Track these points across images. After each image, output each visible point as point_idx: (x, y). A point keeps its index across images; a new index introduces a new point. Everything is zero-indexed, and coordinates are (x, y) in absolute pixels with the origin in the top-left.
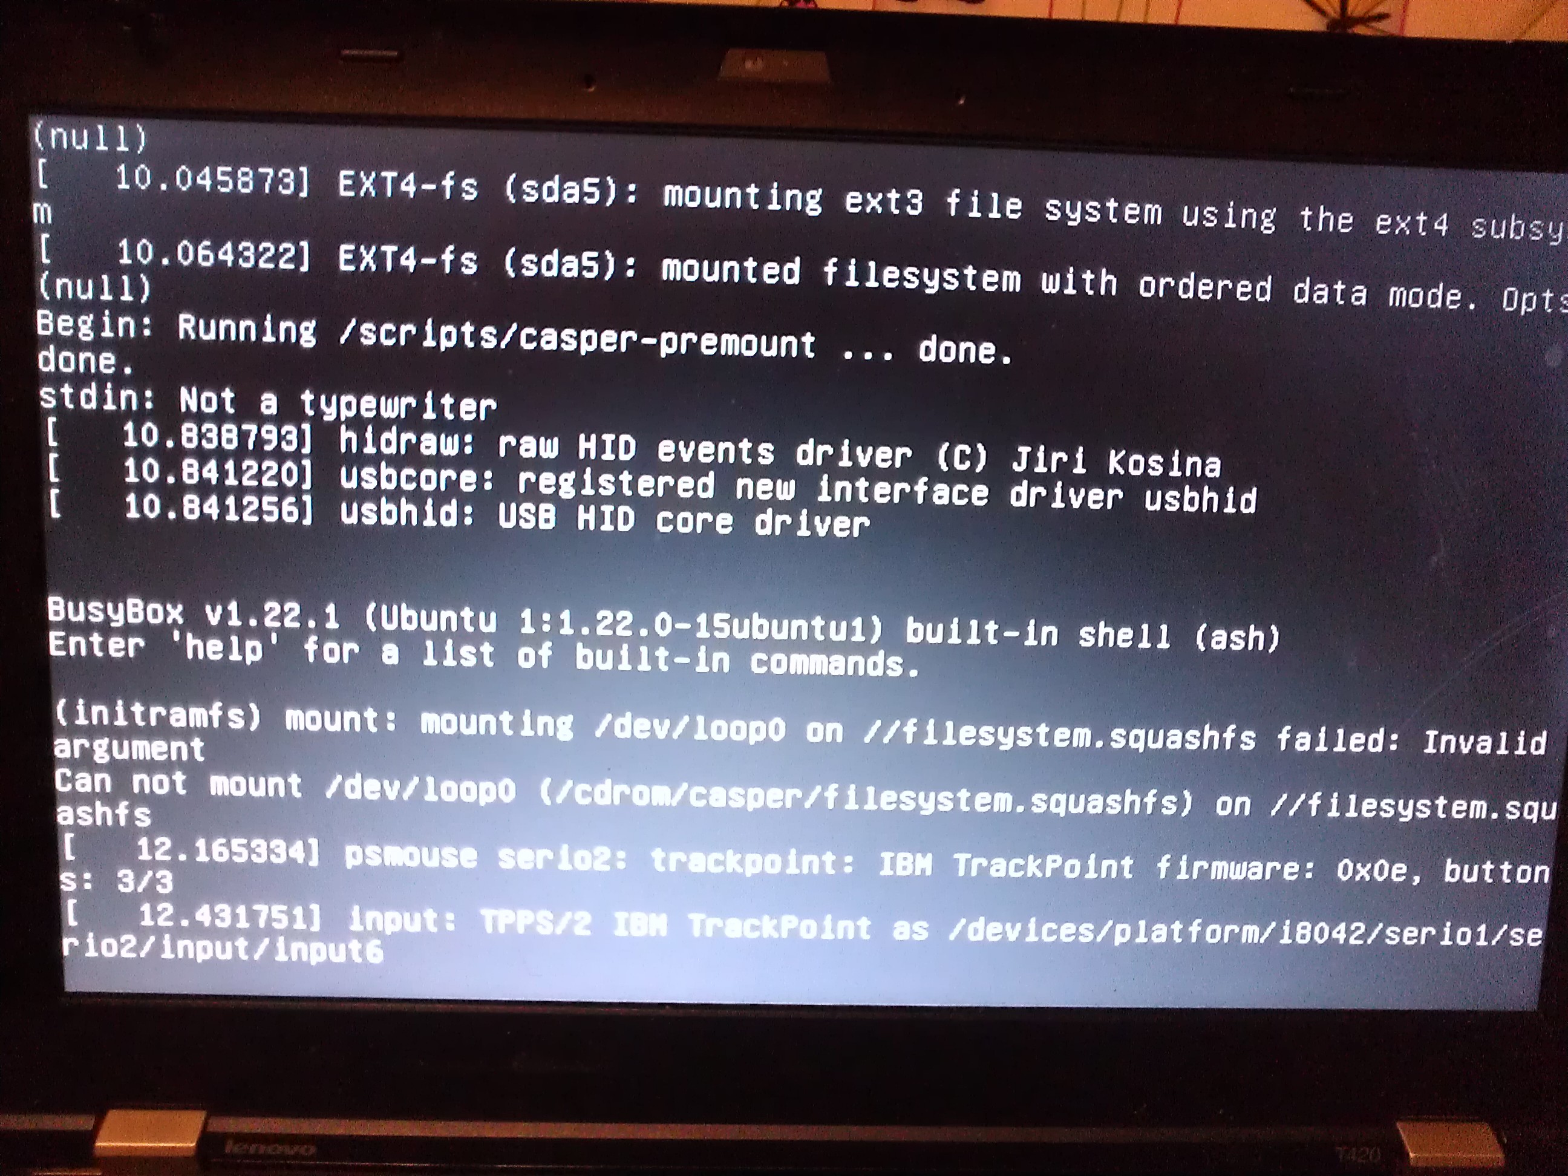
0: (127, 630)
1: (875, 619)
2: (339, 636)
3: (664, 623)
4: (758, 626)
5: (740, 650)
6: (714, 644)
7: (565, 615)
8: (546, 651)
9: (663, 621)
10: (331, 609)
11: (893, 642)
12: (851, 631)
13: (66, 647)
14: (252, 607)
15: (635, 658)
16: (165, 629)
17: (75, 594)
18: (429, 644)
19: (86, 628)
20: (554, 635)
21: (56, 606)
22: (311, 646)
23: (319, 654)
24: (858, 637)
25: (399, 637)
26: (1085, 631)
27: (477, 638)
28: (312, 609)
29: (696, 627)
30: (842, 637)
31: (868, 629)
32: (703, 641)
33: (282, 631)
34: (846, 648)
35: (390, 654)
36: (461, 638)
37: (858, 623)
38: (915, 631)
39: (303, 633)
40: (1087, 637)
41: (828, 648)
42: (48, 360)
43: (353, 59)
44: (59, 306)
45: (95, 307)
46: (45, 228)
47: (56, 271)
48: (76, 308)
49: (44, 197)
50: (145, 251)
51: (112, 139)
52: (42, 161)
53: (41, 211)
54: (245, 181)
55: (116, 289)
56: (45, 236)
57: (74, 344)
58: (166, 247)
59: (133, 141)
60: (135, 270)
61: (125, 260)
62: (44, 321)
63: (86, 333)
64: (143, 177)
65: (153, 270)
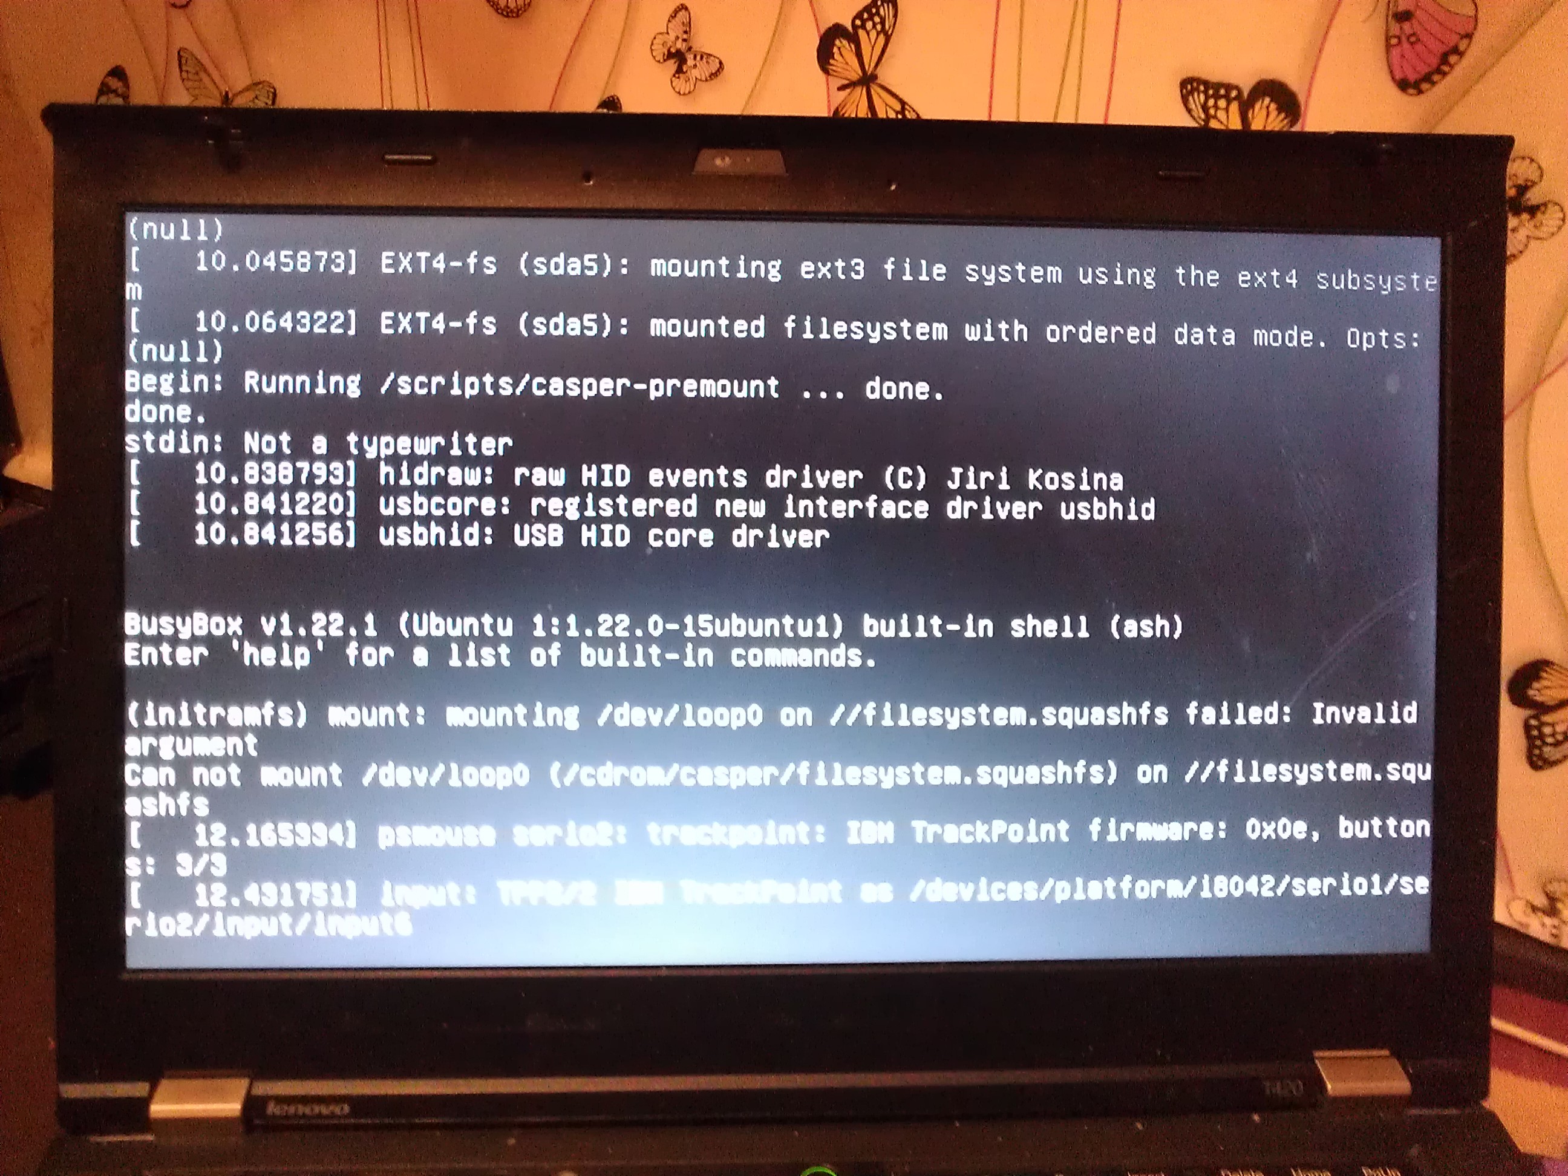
0: (194, 641)
1: (836, 617)
2: (376, 643)
3: (656, 624)
4: (736, 625)
5: (722, 646)
6: (699, 642)
7: (572, 619)
8: (555, 650)
9: (656, 623)
10: (370, 618)
11: (852, 636)
12: (816, 627)
13: (139, 658)
14: (302, 619)
15: (631, 655)
16: (227, 638)
17: (149, 609)
18: (454, 647)
19: (157, 640)
20: (563, 637)
21: (132, 622)
22: (352, 651)
23: (359, 658)
24: (823, 633)
25: (429, 642)
26: (1016, 623)
27: (495, 641)
28: (354, 619)
29: (684, 627)
30: (809, 633)
31: (830, 626)
32: (690, 639)
33: (327, 639)
34: (813, 642)
35: (421, 657)
36: (482, 640)
37: (822, 620)
38: (872, 626)
39: (346, 639)
40: (1018, 628)
41: (797, 642)
42: (133, 413)
43: (395, 162)
44: (147, 367)
45: (175, 367)
46: (135, 303)
47: (143, 338)
48: (158, 368)
49: (136, 278)
50: (219, 320)
51: (194, 231)
52: (135, 249)
53: (133, 290)
54: (304, 262)
55: (194, 352)
56: (135, 310)
57: (157, 398)
58: (235, 316)
59: (211, 233)
60: (210, 335)
61: (202, 328)
62: (132, 380)
63: (167, 390)
64: (219, 261)
65: (226, 336)
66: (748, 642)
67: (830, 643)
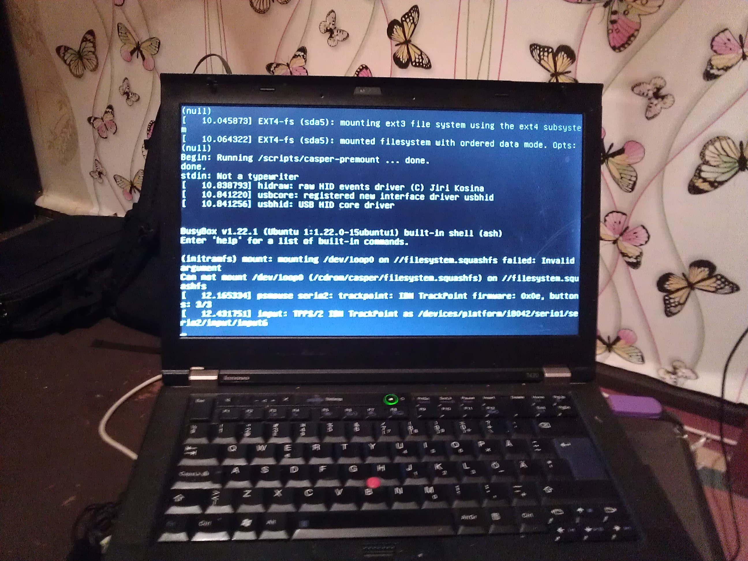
0: (202, 236)
1: (396, 230)
2: (257, 237)
4: (366, 232)
6: (355, 237)
7: (316, 230)
8: (311, 239)
9: (341, 231)
10: (255, 230)
11: (401, 236)
12: (390, 233)
13: (185, 241)
14: (234, 230)
15: (334, 242)
16: (212, 236)
17: (188, 227)
18: (281, 238)
19: (191, 236)
20: (313, 235)
21: (183, 231)
22: (250, 239)
23: (252, 242)
24: (392, 235)
25: (272, 237)
27: (293, 237)
28: (250, 230)
29: (350, 233)
30: (388, 235)
31: (395, 233)
32: (352, 237)
33: (242, 236)
34: (389, 238)
35: (271, 241)
36: (289, 237)
37: (392, 231)
38: (407, 233)
39: (248, 236)
40: (452, 234)
41: (384, 238)
43: (263, 91)
45: (196, 153)
50: (210, 139)
54: (235, 121)
55: (202, 148)
56: (184, 136)
58: (215, 138)
59: (207, 112)
60: (207, 143)
61: (204, 141)
66: (369, 237)
67: (394, 238)
